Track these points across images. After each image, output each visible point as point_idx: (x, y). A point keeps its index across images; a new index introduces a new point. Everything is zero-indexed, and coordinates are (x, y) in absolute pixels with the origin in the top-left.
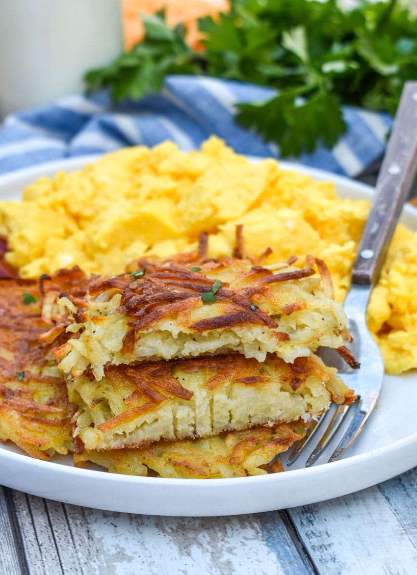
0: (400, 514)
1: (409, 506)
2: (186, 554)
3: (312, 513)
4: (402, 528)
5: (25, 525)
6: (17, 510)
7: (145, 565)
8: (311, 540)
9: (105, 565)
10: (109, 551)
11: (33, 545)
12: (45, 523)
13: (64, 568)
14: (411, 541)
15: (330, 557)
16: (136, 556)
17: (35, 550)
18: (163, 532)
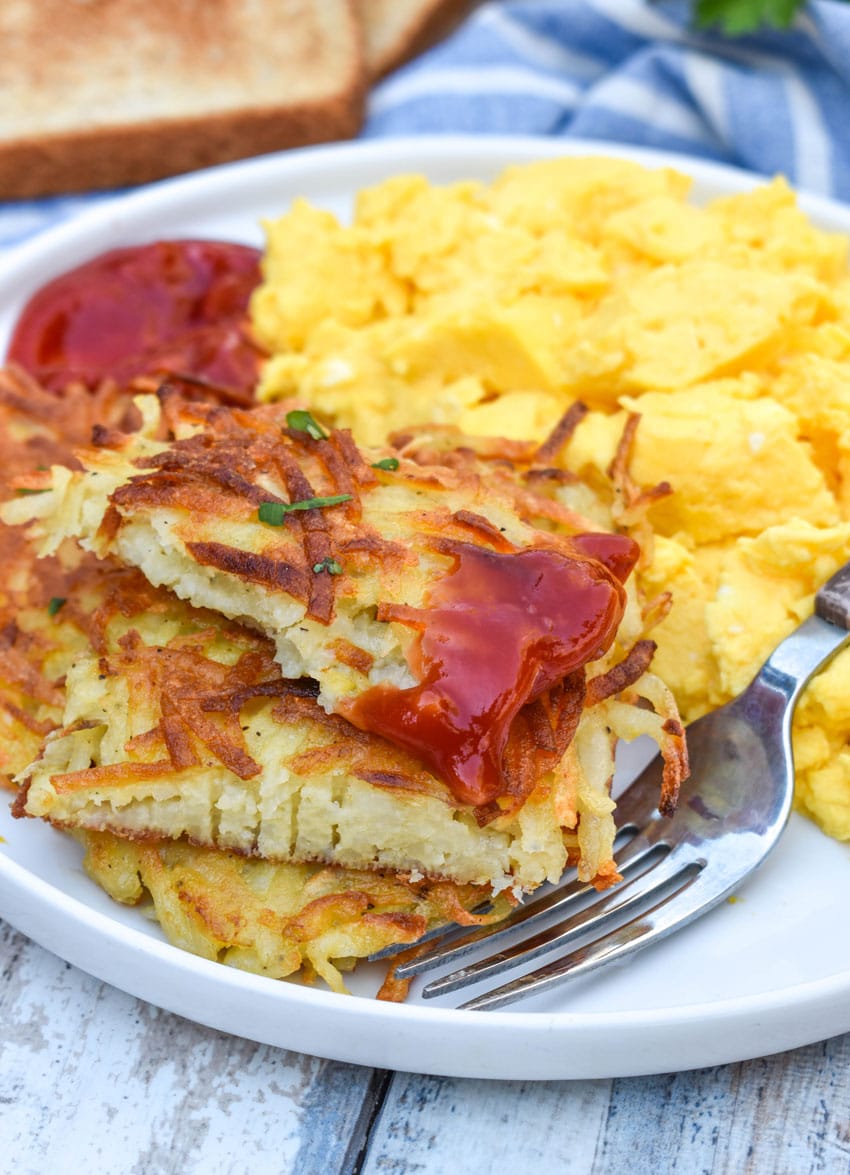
0: (607, 1156)
7: (58, 1068)
8: (391, 1140)
16: (55, 1043)
18: (141, 1012)
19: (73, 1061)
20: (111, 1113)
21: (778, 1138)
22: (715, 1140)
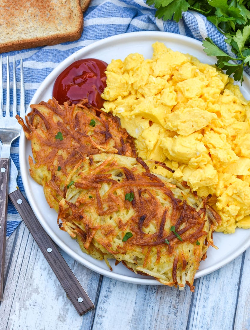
2: (57, 299)
4: (131, 320)
5: (13, 261)
6: (14, 252)
8: (99, 311)
9: (30, 292)
10: (34, 286)
11: (12, 272)
12: (20, 263)
13: (17, 288)
15: (100, 322)
19: (44, 296)
20: (52, 307)
21: (163, 308)
22: (153, 308)
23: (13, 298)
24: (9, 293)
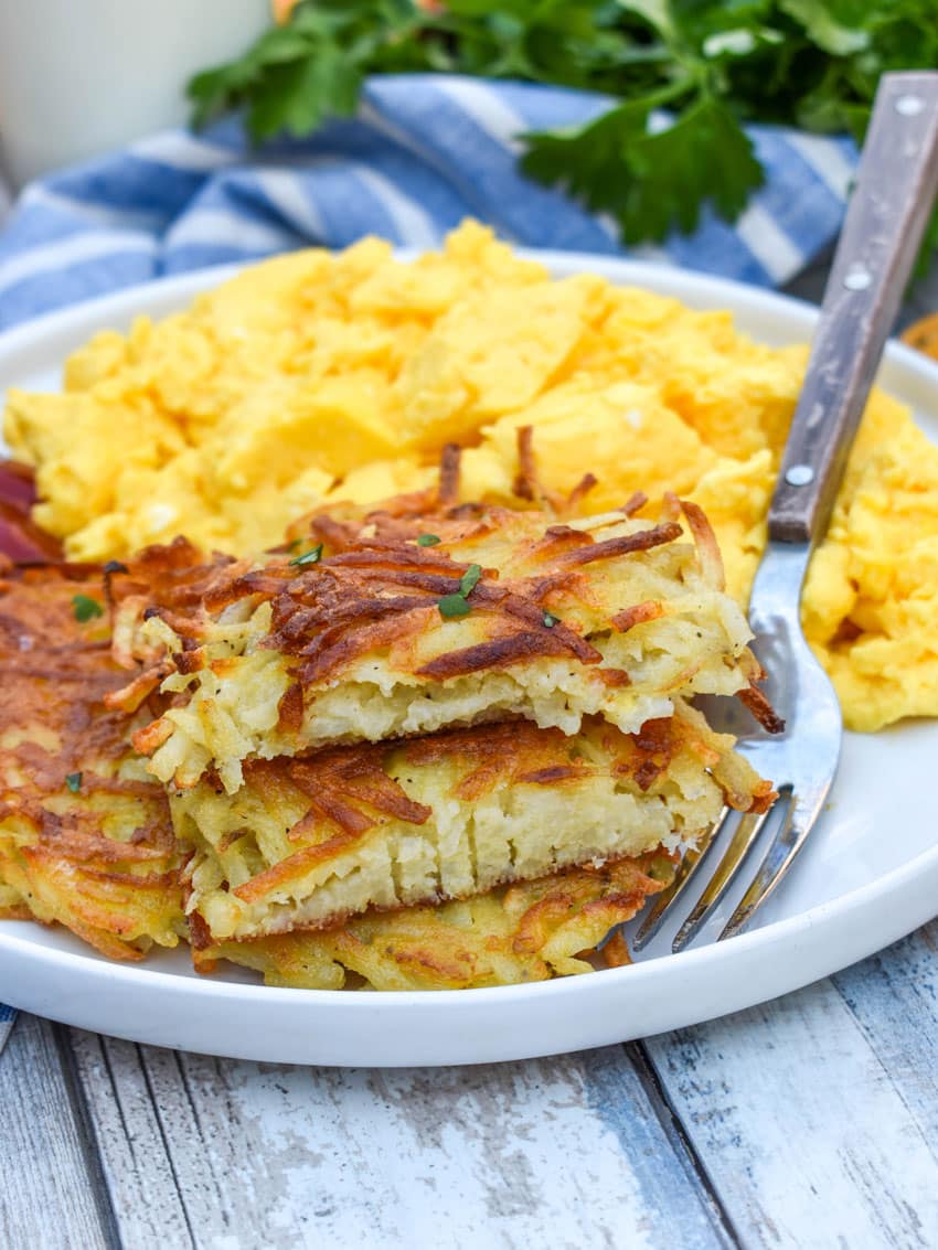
0: (876, 1037)
1: (895, 1018)
2: (431, 1144)
3: (693, 1042)
4: (880, 1068)
5: (98, 1097)
6: (81, 1066)
7: (349, 1171)
8: (690, 1100)
9: (265, 1174)
10: (273, 1144)
11: (116, 1140)
12: (140, 1092)
13: (182, 1185)
14: (899, 1093)
15: (729, 1137)
16: (328, 1153)
17: (121, 1151)
18: (384, 1099)
23: (185, 1229)
24: (154, 1221)
